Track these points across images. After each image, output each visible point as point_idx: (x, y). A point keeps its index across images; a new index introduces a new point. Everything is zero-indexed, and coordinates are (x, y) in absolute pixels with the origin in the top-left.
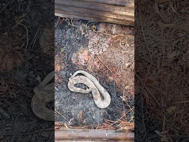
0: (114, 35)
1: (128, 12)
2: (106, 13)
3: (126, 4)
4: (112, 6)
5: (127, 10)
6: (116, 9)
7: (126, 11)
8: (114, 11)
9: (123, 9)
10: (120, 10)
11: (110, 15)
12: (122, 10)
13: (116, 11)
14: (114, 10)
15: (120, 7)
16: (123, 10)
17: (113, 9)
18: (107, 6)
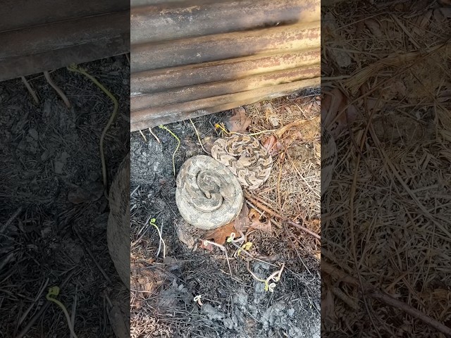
0: (277, 127)
1: (307, 37)
2: (241, 64)
3: (300, 12)
4: (257, 32)
5: (304, 33)
6: (268, 37)
7: (300, 37)
8: (265, 45)
9: (290, 31)
10: (282, 39)
11: (255, 67)
12: (288, 37)
13: (270, 46)
14: (265, 43)
15: (283, 29)
16: (292, 35)
17: (261, 42)
18: (240, 38)
